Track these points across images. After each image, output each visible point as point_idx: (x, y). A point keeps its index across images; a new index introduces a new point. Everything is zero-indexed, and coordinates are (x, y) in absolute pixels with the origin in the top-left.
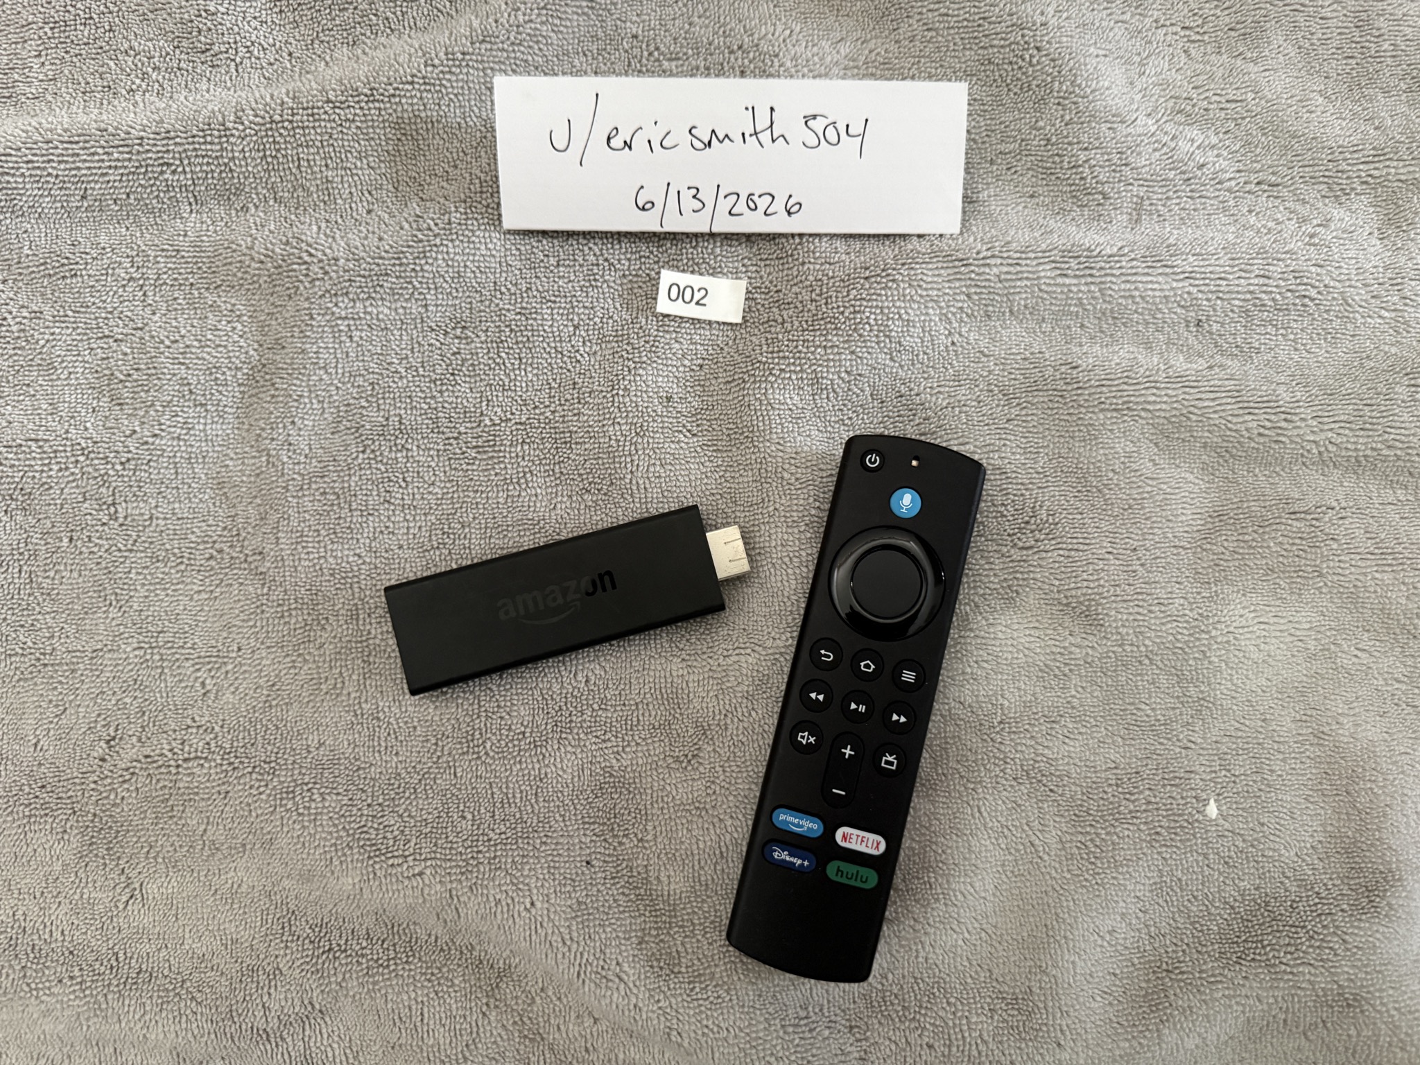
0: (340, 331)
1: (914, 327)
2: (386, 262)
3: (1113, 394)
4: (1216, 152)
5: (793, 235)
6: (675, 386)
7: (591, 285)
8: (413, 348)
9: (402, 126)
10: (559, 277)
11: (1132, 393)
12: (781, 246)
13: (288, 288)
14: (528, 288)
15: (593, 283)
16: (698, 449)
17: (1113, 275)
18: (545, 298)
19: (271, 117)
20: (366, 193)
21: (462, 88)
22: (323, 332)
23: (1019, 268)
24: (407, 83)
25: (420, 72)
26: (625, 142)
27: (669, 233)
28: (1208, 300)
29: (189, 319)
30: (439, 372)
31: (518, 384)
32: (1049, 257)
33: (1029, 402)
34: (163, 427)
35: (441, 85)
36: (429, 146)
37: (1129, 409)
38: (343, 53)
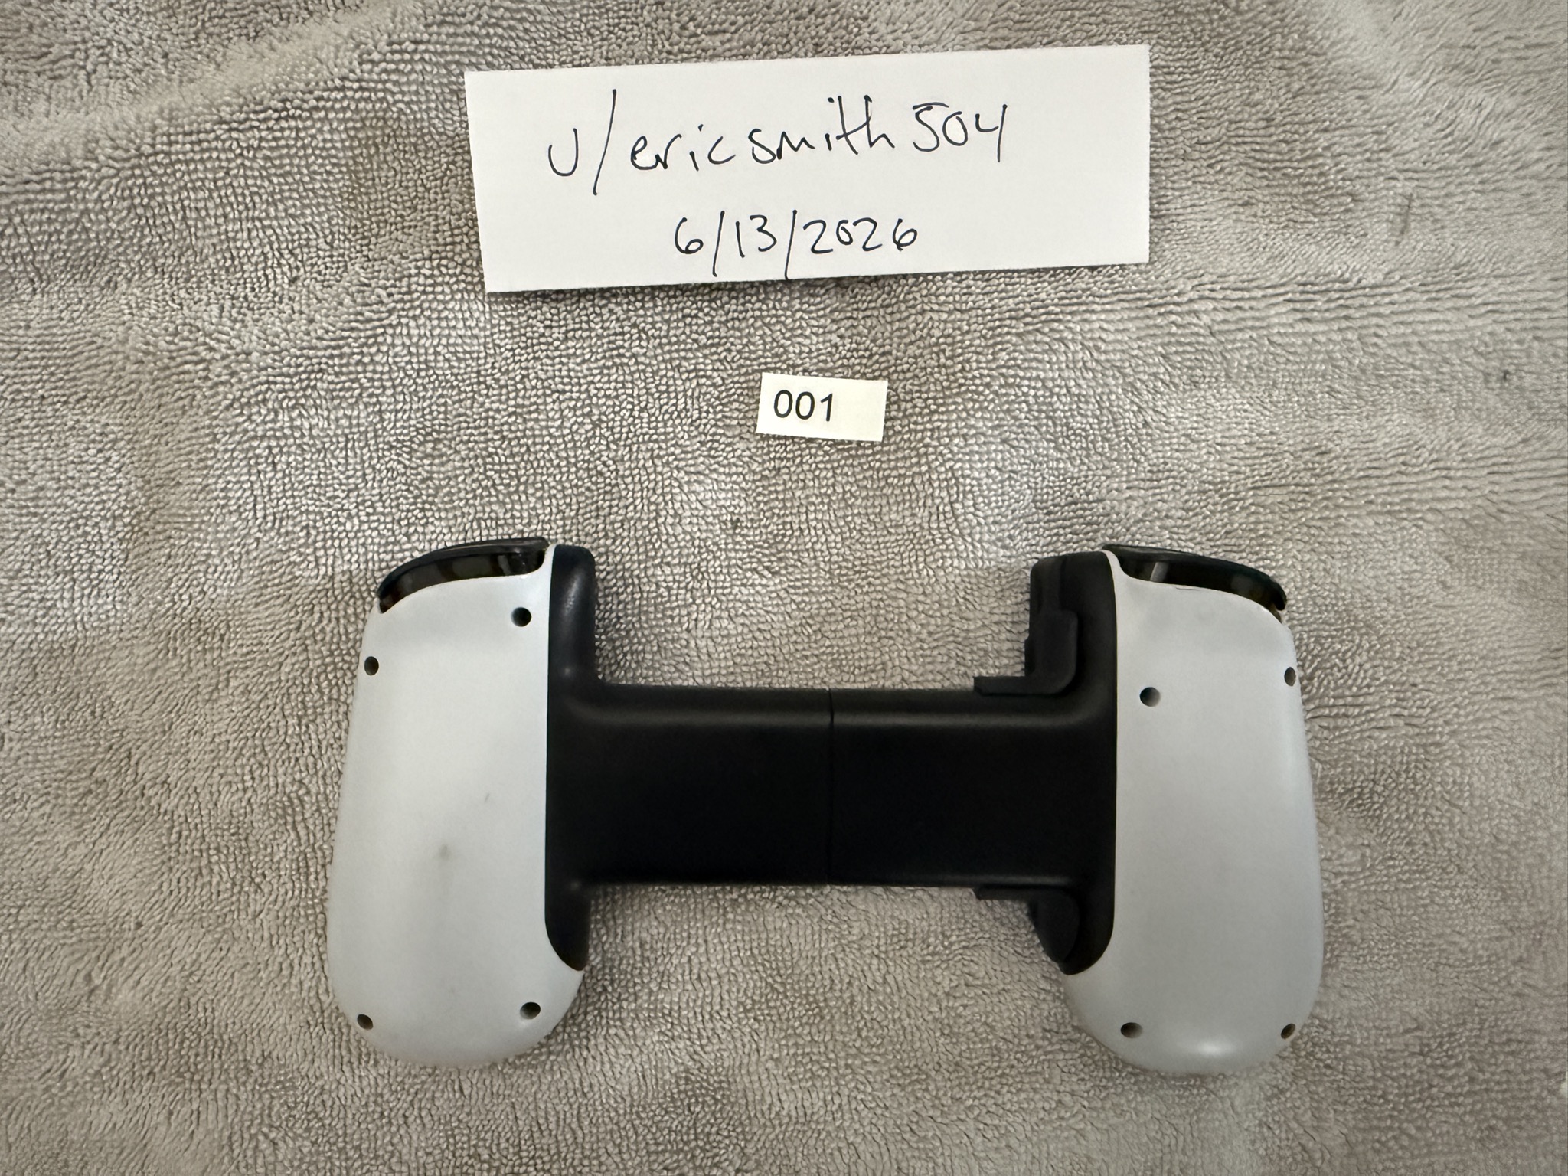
0: (258, 456)
1: (1087, 402)
2: (320, 353)
3: (1386, 490)
4: (1513, 122)
5: (905, 276)
6: (742, 503)
7: (614, 364)
8: (365, 475)
9: (333, 152)
10: (569, 356)
11: (1413, 486)
13: (181, 398)
14: (524, 377)
15: (617, 361)
18: (549, 387)
19: (138, 149)
20: (287, 254)
21: (417, 93)
22: (232, 459)
23: (1240, 314)
24: (336, 89)
25: (352, 71)
26: (657, 157)
27: (726, 283)
28: (1520, 342)
29: (41, 447)
30: (405, 507)
31: (518, 514)
32: (1287, 293)
33: (1258, 505)
34: (11, 608)
35: (385, 90)
36: (373, 179)
37: (1409, 510)
38: (240, 49)
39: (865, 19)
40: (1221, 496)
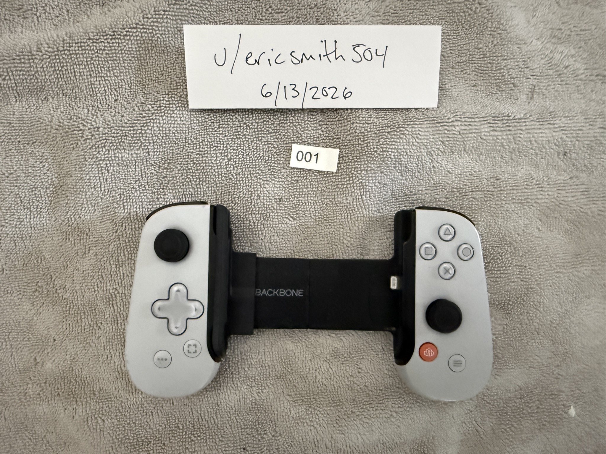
0: (102, 167)
1: (413, 158)
2: (126, 129)
3: (520, 194)
4: (574, 59)
5: (347, 109)
6: (283, 192)
7: (237, 137)
8: (142, 175)
9: (132, 52)
10: (220, 134)
11: (529, 194)
12: (340, 114)
13: (72, 144)
14: (203, 140)
15: (238, 136)
16: (297, 227)
17: (521, 130)
18: (212, 145)
19: (57, 48)
20: (114, 91)
21: (165, 30)
22: (92, 168)
23: (470, 127)
24: (134, 28)
25: (140, 21)
26: (256, 60)
27: (280, 109)
28: (571, 141)
29: (19, 160)
30: (157, 188)
31: (199, 193)
32: (487, 120)
33: (474, 198)
34: (7, 221)
35: (152, 29)
36: (147, 63)
37: (527, 202)
38: (97, 10)
39: (336, 10)
40: (460, 194)
